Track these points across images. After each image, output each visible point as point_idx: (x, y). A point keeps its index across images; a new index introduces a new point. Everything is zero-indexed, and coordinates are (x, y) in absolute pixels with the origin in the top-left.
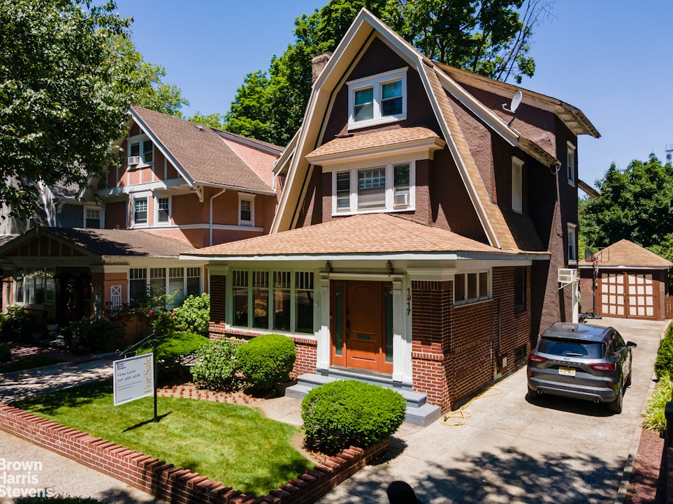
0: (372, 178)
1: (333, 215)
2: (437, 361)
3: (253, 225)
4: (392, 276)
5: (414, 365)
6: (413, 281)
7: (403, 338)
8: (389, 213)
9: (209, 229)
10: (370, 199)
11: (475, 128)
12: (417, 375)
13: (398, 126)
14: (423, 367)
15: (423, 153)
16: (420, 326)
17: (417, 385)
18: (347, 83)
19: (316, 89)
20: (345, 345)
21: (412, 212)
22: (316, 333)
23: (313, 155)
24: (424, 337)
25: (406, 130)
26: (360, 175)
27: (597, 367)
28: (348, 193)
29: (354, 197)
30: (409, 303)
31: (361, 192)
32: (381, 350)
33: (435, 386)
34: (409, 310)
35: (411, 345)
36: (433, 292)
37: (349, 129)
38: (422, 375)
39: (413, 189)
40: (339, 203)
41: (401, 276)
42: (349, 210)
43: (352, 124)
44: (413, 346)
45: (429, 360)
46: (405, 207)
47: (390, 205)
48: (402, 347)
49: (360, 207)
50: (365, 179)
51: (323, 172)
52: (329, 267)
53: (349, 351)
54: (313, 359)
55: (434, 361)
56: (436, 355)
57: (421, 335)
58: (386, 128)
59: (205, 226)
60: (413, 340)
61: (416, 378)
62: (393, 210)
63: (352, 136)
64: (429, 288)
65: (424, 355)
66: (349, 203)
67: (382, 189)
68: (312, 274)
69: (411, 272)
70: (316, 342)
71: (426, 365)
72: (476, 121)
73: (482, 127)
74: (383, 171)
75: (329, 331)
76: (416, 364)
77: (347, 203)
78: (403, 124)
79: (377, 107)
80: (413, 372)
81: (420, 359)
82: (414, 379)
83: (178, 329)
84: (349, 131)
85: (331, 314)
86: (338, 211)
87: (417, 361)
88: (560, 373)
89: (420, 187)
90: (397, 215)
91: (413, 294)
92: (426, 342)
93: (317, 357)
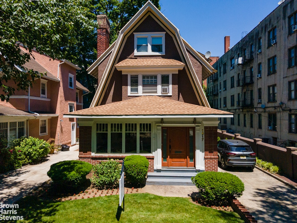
0: (150, 80)
1: (128, 95)
2: (216, 159)
3: (46, 97)
4: (196, 124)
5: (205, 162)
6: (205, 127)
7: (200, 151)
8: (159, 96)
9: (28, 99)
10: (149, 89)
11: (196, 63)
12: (207, 166)
13: (160, 57)
14: (210, 162)
15: (175, 71)
16: (208, 145)
17: (207, 170)
18: (134, 33)
19: (122, 33)
20: (169, 157)
21: (170, 96)
22: (153, 153)
23: (120, 65)
24: (209, 150)
25: (166, 60)
26: (144, 77)
27: (253, 155)
28: (137, 85)
29: (140, 88)
30: (203, 136)
31: (144, 85)
32: (188, 157)
33: (215, 169)
34: (203, 139)
35: (204, 154)
36: (214, 131)
37: (135, 55)
38: (209, 166)
39: (171, 86)
40: (132, 90)
41: (200, 124)
42: (138, 93)
43: (136, 53)
44: (205, 154)
45: (213, 159)
46: (167, 93)
47: (159, 93)
48: (200, 155)
49: (143, 92)
50: (146, 79)
51: (122, 74)
52: (162, 121)
53: (171, 159)
54: (152, 165)
55: (215, 159)
56: (215, 156)
57: (208, 149)
58: (155, 57)
59: (26, 97)
60: (205, 151)
61: (207, 167)
62: (161, 95)
63: (136, 58)
64: (212, 129)
65: (211, 157)
66: (138, 90)
67: (155, 85)
68: (150, 124)
69: (204, 123)
70: (154, 156)
71: (211, 161)
72: (196, 60)
73: (199, 63)
74: (156, 77)
75: (161, 151)
76: (207, 161)
77: (137, 90)
78: (163, 57)
79: (149, 47)
80: (205, 165)
81: (208, 159)
82: (205, 168)
83: (20, 159)
84: (135, 56)
85: (162, 143)
86: (131, 94)
87: (207, 160)
88: (241, 158)
89: (174, 85)
90: (163, 97)
91: (205, 132)
92: (211, 152)
93: (154, 164)
